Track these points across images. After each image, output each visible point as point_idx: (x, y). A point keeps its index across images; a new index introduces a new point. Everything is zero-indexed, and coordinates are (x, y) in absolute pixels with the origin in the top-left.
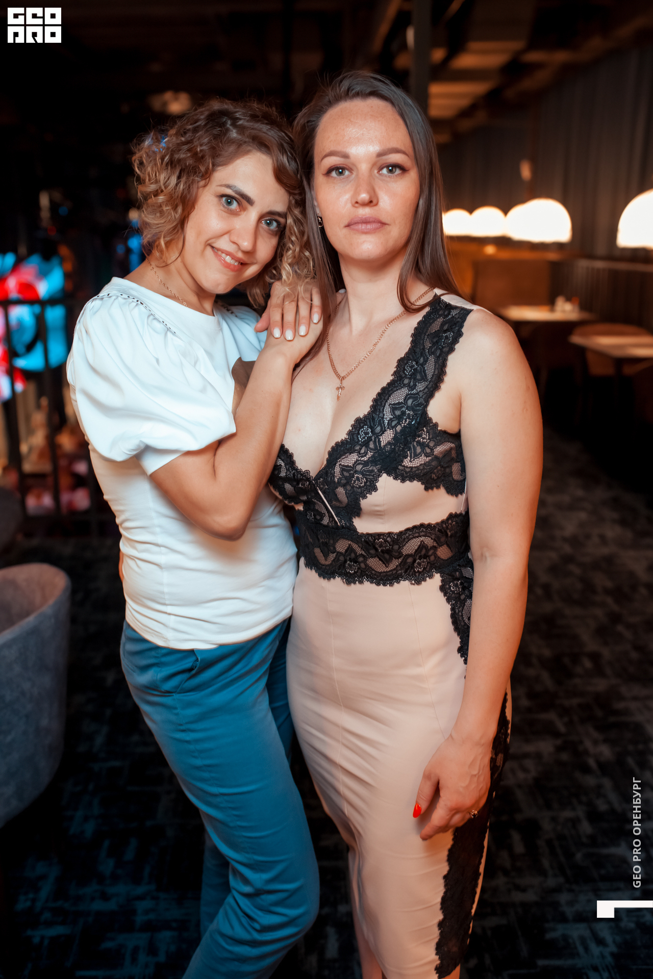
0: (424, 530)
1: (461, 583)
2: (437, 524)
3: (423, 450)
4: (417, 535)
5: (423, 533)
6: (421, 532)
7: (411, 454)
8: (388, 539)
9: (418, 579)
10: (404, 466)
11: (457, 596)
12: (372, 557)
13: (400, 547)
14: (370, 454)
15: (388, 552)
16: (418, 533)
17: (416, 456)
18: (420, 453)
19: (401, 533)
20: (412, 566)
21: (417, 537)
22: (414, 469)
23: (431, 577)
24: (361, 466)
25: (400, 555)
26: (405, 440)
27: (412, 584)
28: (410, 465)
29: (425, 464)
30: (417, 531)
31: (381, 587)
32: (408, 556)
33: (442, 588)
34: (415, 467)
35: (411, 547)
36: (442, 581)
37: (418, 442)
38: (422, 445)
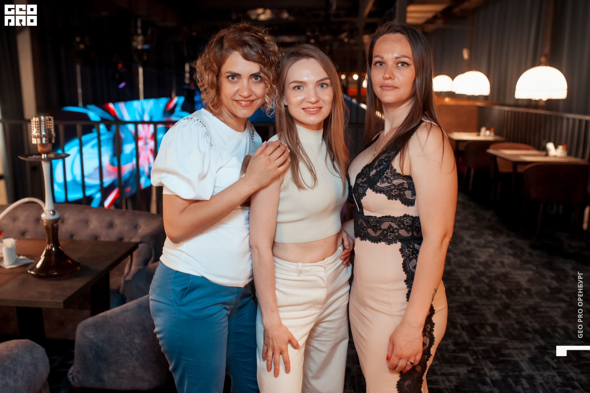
0: (391, 219)
1: (412, 251)
2: (398, 217)
3: (387, 181)
4: (387, 220)
5: (390, 220)
6: (390, 219)
7: (381, 181)
8: (375, 220)
9: (389, 242)
10: (377, 186)
11: (408, 255)
12: (369, 228)
13: (380, 225)
14: (365, 179)
15: (376, 226)
16: (388, 219)
17: (383, 182)
18: (385, 181)
19: (380, 218)
20: (386, 236)
21: (388, 221)
22: (382, 188)
23: (396, 243)
24: (361, 184)
25: (380, 229)
26: (380, 175)
27: (386, 244)
28: (380, 186)
29: (387, 186)
30: (387, 219)
31: (373, 243)
32: (384, 230)
33: (401, 250)
34: (382, 187)
35: (385, 226)
36: (402, 247)
37: (385, 176)
38: (387, 178)
